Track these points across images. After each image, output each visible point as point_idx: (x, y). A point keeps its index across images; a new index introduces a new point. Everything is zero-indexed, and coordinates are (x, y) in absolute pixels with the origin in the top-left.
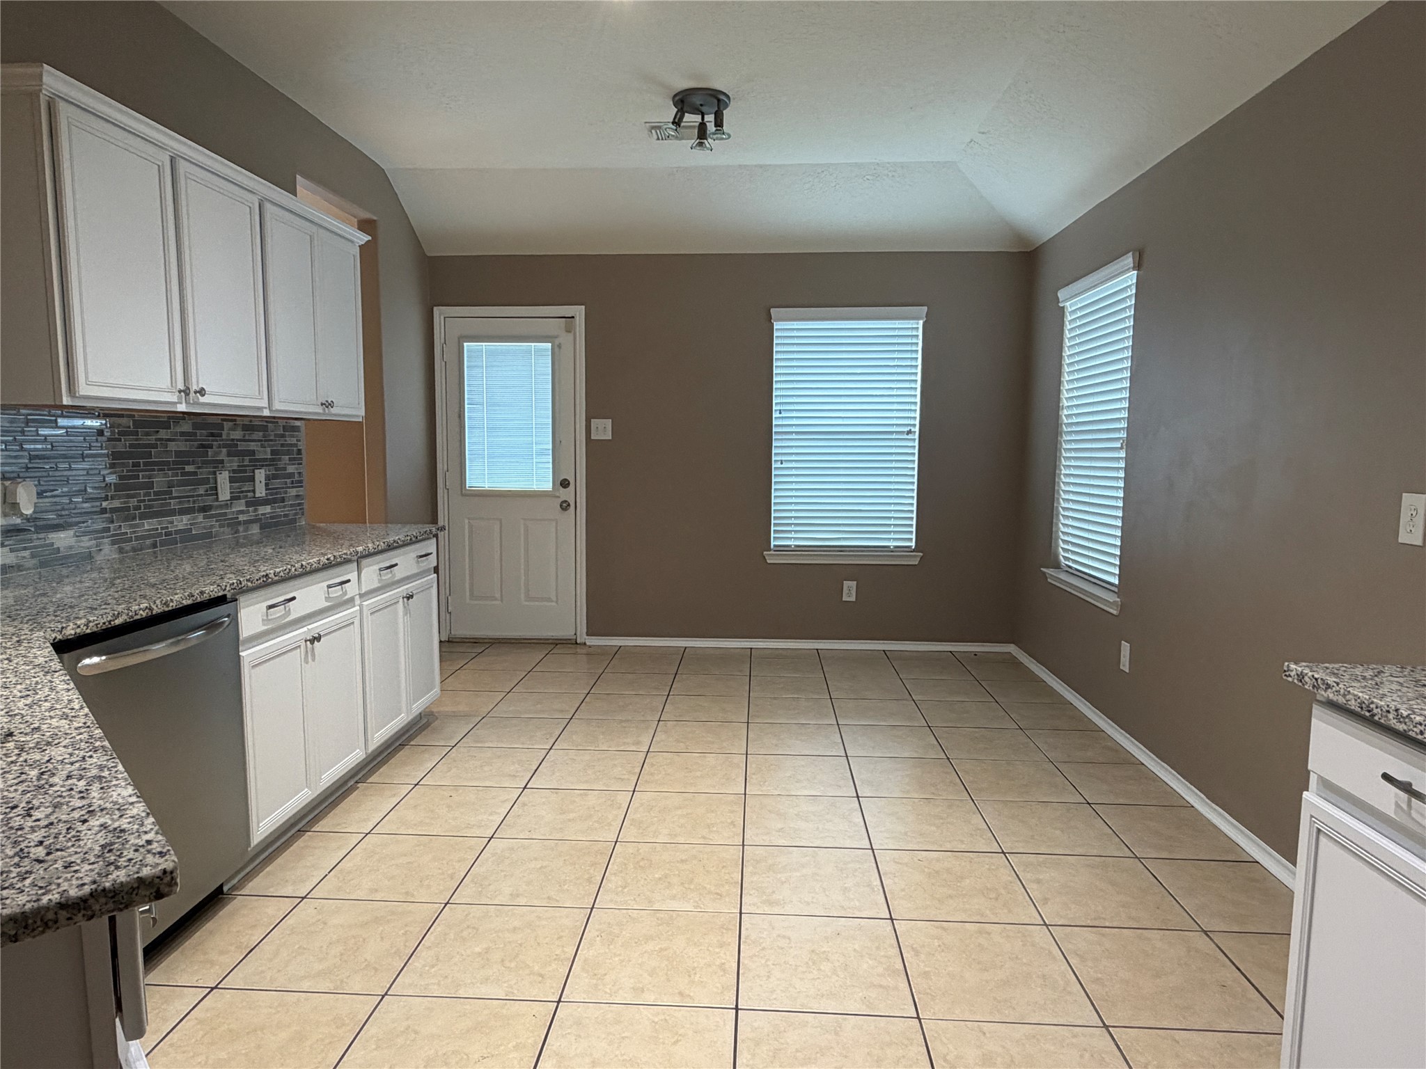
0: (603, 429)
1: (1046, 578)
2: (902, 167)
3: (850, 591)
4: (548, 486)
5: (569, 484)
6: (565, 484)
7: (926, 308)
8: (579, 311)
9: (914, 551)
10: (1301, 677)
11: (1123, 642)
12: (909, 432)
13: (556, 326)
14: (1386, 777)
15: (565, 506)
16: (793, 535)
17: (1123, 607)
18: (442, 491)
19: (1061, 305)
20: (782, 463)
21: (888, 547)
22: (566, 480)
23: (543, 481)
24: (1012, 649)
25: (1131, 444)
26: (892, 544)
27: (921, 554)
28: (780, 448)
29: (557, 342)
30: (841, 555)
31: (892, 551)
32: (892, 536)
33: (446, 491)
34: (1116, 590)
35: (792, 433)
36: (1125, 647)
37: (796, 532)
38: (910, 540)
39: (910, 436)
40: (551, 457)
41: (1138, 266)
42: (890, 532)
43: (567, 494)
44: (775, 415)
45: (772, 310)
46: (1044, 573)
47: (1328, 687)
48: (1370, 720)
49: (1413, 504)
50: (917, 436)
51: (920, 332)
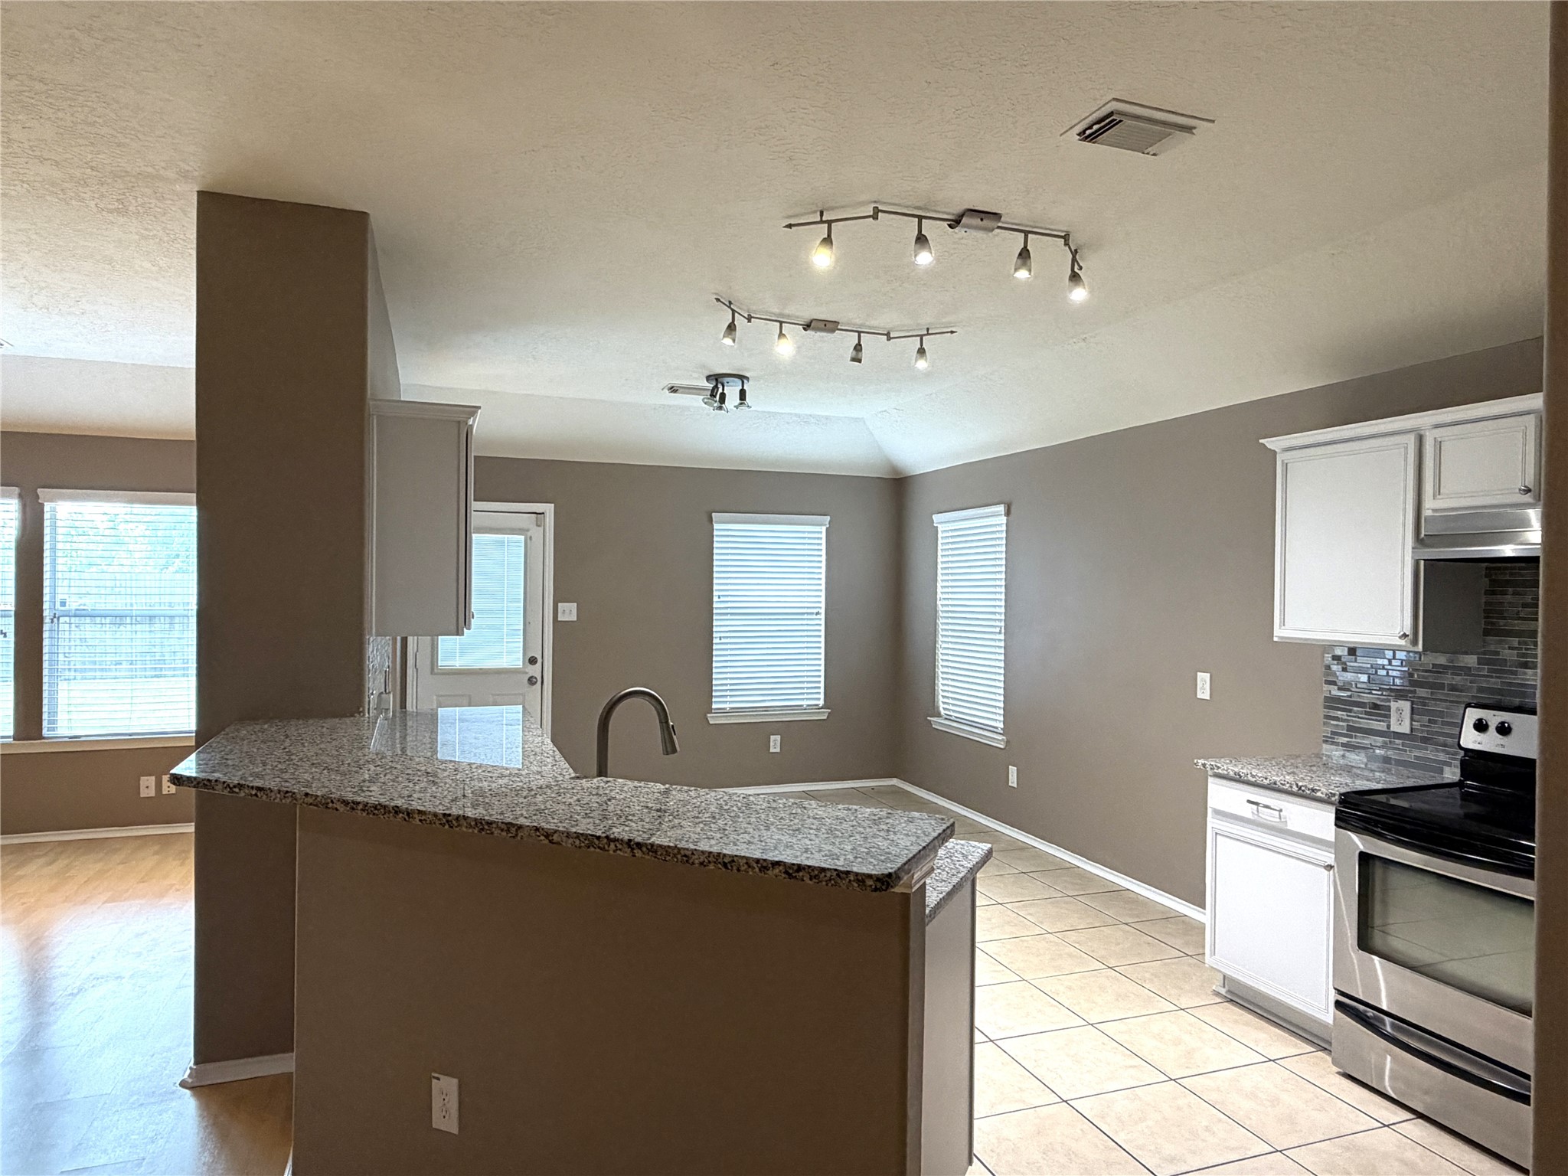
0: (569, 612)
1: (931, 725)
2: (827, 419)
3: (775, 744)
4: (519, 664)
5: (536, 662)
6: (533, 661)
7: (829, 517)
8: (549, 509)
9: (822, 708)
10: (1204, 765)
11: (1010, 767)
12: (818, 613)
13: (527, 521)
14: (1249, 802)
15: (532, 681)
16: (729, 699)
17: (1008, 742)
18: (411, 670)
19: (935, 525)
20: (720, 639)
21: (802, 706)
22: (532, 657)
23: (513, 658)
24: (895, 781)
25: (1008, 631)
26: (805, 703)
27: (830, 710)
28: (720, 626)
29: (529, 534)
30: (765, 715)
31: (805, 709)
32: (805, 696)
33: (415, 670)
34: (1002, 732)
35: (727, 614)
36: (1013, 770)
37: (731, 696)
38: (819, 699)
39: (818, 616)
40: (522, 637)
41: (1008, 513)
42: (803, 694)
43: (534, 671)
44: (715, 599)
45: (713, 514)
46: (930, 721)
47: (1219, 768)
48: (1238, 779)
49: (1203, 678)
50: (823, 616)
51: (824, 535)
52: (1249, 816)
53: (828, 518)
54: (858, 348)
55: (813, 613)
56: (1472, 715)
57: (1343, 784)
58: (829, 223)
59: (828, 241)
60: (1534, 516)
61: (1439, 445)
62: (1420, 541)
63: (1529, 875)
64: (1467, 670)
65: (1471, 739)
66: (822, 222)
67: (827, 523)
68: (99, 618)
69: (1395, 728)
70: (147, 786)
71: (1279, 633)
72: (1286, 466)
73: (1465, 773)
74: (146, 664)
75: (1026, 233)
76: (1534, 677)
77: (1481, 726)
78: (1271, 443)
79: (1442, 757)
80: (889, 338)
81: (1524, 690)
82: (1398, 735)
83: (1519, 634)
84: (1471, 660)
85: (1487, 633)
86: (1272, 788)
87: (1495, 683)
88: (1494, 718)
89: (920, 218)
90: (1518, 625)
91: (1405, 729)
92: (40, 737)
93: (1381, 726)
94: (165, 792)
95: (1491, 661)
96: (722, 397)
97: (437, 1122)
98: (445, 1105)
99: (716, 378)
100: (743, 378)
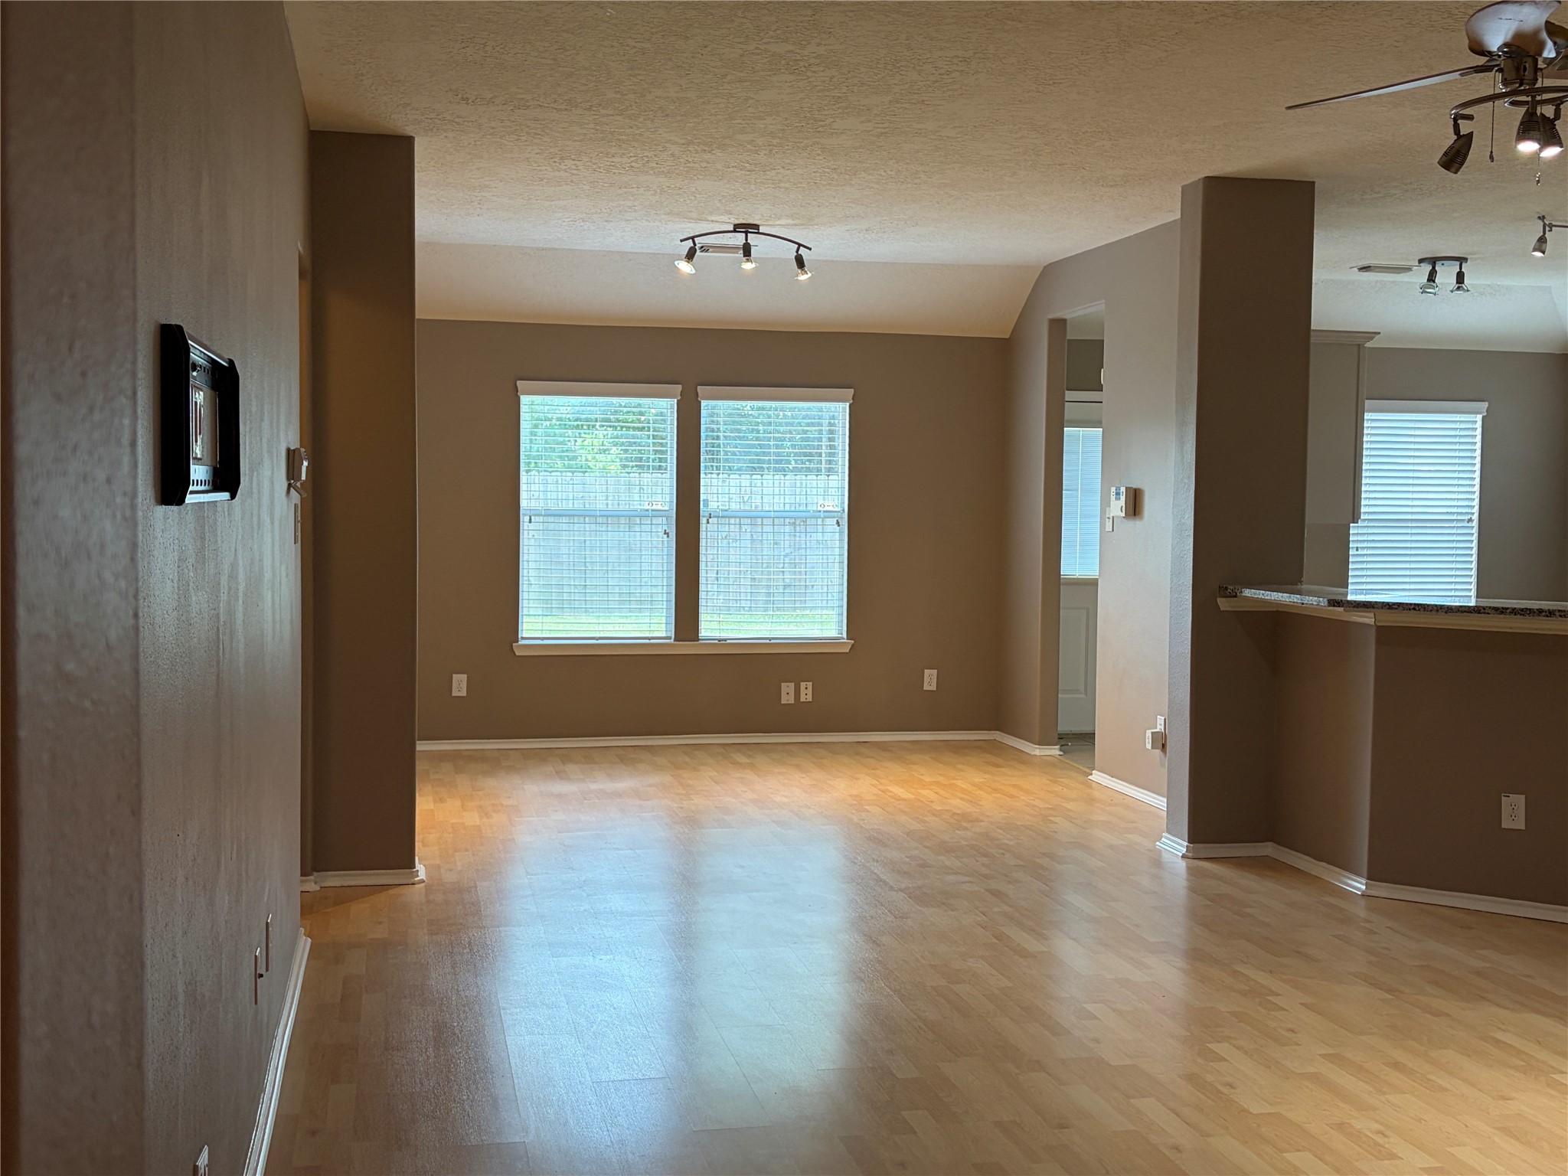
12: (1470, 520)
20: (1357, 550)
39: (1470, 524)
50: (1475, 524)
51: (1479, 425)
53: (1485, 405)
55: (1463, 520)
67: (1485, 410)
68: (733, 519)
70: (787, 695)
92: (698, 640)
94: (803, 699)
96: (1432, 277)
97: (1506, 824)
98: (1514, 812)
99: (1433, 261)
100: (1462, 260)
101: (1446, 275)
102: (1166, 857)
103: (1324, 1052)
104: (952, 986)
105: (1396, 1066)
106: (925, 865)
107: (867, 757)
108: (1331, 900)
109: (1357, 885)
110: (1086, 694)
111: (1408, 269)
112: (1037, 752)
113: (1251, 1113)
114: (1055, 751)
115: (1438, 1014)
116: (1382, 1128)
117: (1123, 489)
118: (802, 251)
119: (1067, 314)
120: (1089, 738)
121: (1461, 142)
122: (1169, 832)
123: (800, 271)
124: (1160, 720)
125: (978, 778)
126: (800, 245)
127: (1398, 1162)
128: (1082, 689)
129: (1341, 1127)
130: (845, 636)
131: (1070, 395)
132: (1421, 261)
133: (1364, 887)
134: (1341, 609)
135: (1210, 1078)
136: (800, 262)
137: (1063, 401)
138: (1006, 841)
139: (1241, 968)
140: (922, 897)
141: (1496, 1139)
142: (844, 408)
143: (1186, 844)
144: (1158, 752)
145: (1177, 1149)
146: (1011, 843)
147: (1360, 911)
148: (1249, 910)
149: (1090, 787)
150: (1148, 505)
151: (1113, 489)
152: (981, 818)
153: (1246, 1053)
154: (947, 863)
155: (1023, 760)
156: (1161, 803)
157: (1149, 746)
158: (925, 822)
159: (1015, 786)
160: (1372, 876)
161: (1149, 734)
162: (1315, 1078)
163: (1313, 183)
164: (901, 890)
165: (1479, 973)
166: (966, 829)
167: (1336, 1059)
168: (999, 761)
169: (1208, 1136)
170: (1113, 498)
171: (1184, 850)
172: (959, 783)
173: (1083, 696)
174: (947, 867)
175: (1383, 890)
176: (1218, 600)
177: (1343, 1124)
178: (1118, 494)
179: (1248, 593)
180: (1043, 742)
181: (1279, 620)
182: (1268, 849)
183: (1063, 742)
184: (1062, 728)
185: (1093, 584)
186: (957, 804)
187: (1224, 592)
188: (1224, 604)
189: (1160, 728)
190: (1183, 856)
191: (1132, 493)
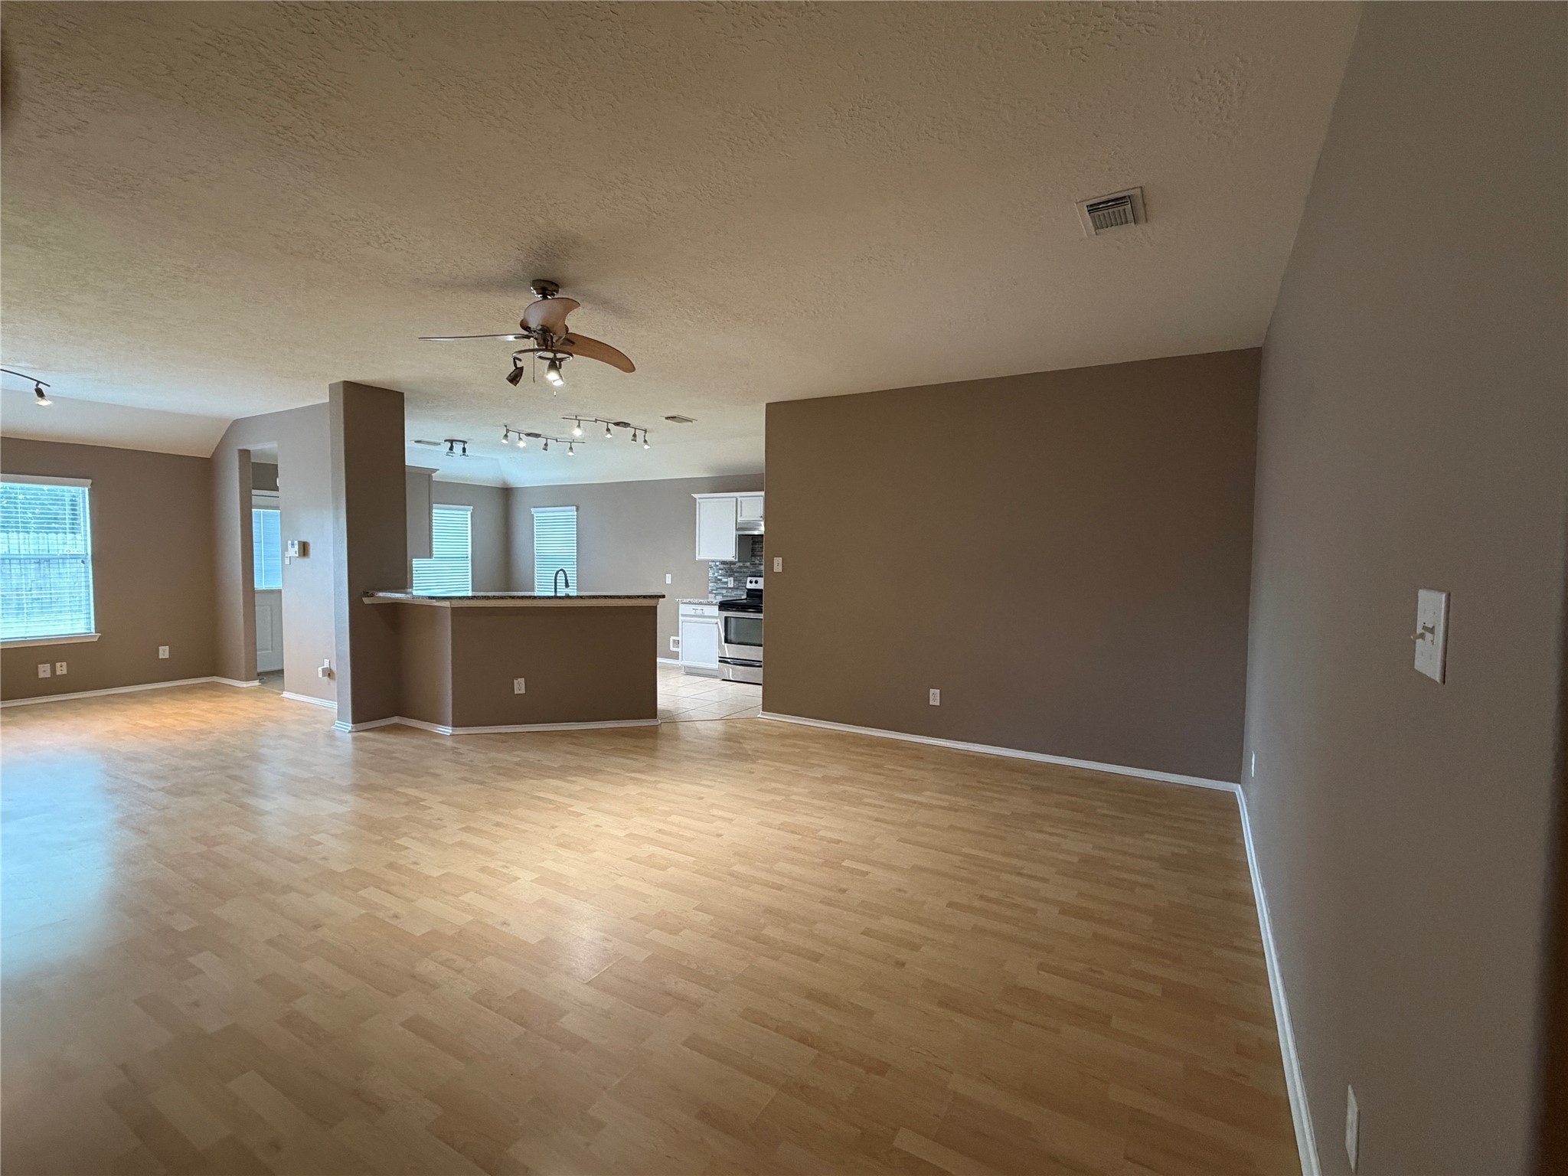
10: (678, 601)
12: (467, 558)
14: (691, 609)
19: (532, 513)
41: (577, 510)
47: (681, 601)
48: (690, 603)
49: (668, 576)
52: (693, 614)
54: (546, 445)
55: (464, 558)
56: (749, 579)
57: (720, 599)
58: (579, 420)
59: (579, 426)
60: (762, 523)
61: (741, 502)
62: (737, 530)
63: (761, 612)
64: (747, 567)
65: (749, 586)
66: (576, 419)
67: (471, 510)
69: (729, 586)
70: (44, 671)
71: (698, 558)
72: (699, 503)
73: (747, 596)
74: (70, 593)
75: (635, 429)
76: (762, 568)
77: (751, 582)
78: (695, 496)
79: (742, 593)
80: (557, 441)
81: (760, 571)
82: (730, 588)
83: (759, 556)
84: (748, 564)
85: (752, 556)
86: (701, 604)
87: (754, 570)
88: (754, 579)
89: (608, 423)
90: (759, 553)
91: (732, 586)
93: (726, 586)
94: (59, 673)
95: (753, 564)
96: (451, 448)
97: (516, 692)
98: (520, 686)
99: (452, 441)
100: (464, 442)
101: (458, 448)
102: (338, 734)
103: (459, 827)
104: (211, 849)
105: (497, 824)
106: (176, 769)
107: (117, 704)
108: (436, 741)
109: (447, 730)
110: (272, 650)
111: (439, 444)
112: (245, 686)
113: (433, 877)
114: (256, 683)
115: (509, 790)
116: (505, 864)
117: (296, 542)
118: (41, 386)
119: (251, 447)
120: (280, 673)
121: (517, 371)
122: (338, 720)
123: (40, 399)
124: (327, 661)
125: (206, 706)
126: (39, 382)
127: (519, 881)
128: (270, 647)
129: (483, 870)
130: (93, 631)
131: (254, 492)
132: (446, 441)
133: (451, 731)
134: (434, 600)
135: (402, 862)
136: (40, 393)
137: (251, 495)
138: (233, 743)
139: (399, 790)
140: (177, 792)
141: (559, 851)
142: (84, 492)
143: (351, 725)
144: (326, 678)
145: (396, 916)
146: (239, 743)
147: (449, 743)
148: (394, 755)
149: (283, 701)
150: (313, 550)
151: (290, 542)
152: (212, 731)
153: (418, 840)
154: (194, 764)
155: (236, 691)
156: (335, 705)
157: (320, 676)
158: (170, 740)
159: (231, 707)
160: (454, 725)
161: (320, 669)
162: (461, 844)
163: (403, 393)
164: (159, 790)
165: (517, 764)
166: (203, 740)
167: (467, 829)
168: (219, 694)
169: (413, 901)
170: (290, 546)
171: (350, 728)
172: (192, 711)
173: (271, 651)
174: (194, 767)
175: (460, 731)
176: (363, 599)
177: (484, 867)
178: (293, 544)
179: (381, 594)
180: (247, 679)
181: (396, 607)
182: (396, 720)
183: (260, 677)
184: (259, 670)
185: (280, 591)
186: (195, 725)
187: (366, 594)
188: (366, 600)
189: (326, 665)
190: (350, 732)
191: (302, 544)
